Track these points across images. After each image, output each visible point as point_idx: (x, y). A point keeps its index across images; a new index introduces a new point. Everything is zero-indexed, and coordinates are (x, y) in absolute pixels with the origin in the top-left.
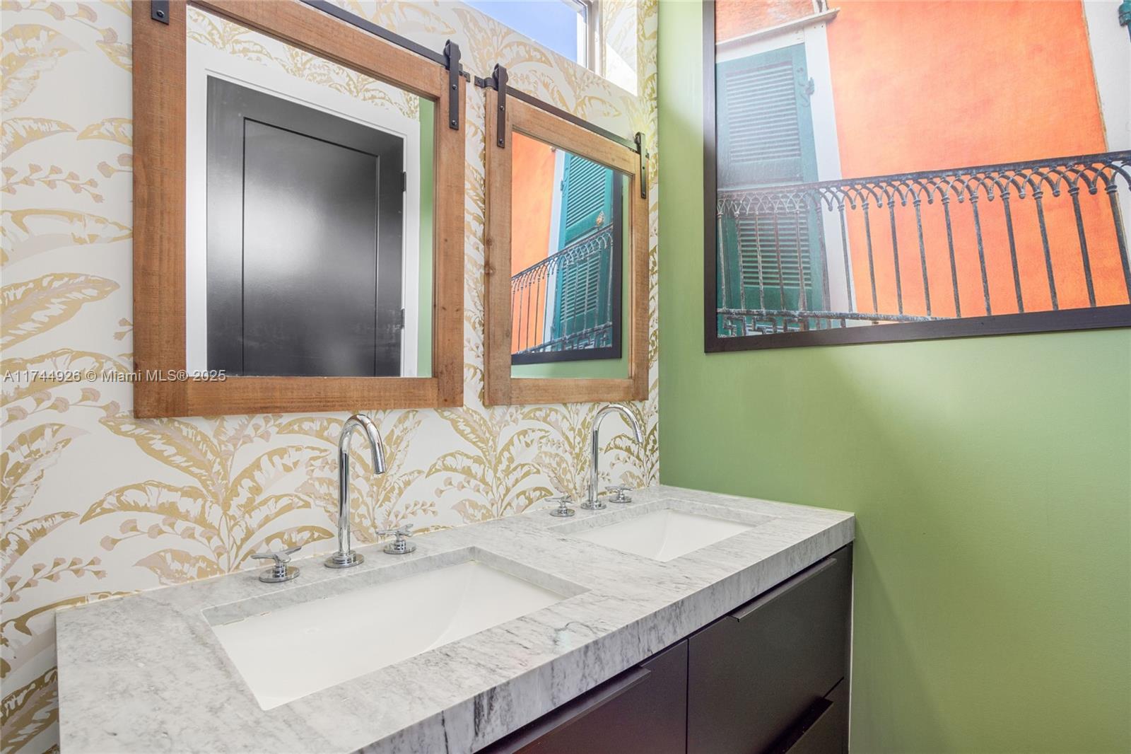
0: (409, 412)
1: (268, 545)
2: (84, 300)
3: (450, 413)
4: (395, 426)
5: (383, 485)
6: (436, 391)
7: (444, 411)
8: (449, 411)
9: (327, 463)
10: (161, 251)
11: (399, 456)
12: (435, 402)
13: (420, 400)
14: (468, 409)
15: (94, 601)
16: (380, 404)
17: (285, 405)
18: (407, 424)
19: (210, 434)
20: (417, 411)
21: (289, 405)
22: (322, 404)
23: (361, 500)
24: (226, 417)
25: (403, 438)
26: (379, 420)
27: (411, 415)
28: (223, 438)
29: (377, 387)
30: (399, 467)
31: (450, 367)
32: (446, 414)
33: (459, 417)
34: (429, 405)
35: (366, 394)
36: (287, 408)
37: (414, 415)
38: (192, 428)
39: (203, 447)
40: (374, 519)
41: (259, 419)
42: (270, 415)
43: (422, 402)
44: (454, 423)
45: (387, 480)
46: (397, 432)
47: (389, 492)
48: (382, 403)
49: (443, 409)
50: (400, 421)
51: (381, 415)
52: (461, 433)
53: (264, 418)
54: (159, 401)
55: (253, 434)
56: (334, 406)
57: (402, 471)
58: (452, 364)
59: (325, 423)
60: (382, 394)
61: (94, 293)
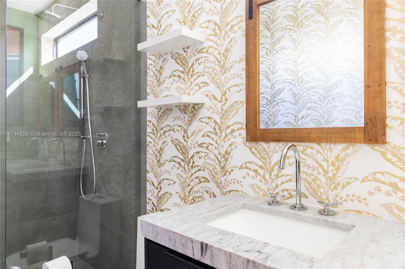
0: (349, 145)
1: (283, 192)
2: (240, 108)
3: (380, 147)
4: (340, 152)
5: (333, 181)
6: (363, 134)
7: (374, 146)
8: (379, 146)
9: (306, 165)
10: (251, 90)
11: (343, 168)
12: (363, 141)
13: (352, 139)
14: (395, 146)
15: (240, 193)
16: (327, 140)
17: (285, 139)
18: (348, 151)
19: (266, 148)
20: (355, 145)
21: (287, 139)
22: (300, 139)
23: (321, 185)
24: (271, 143)
25: (345, 159)
26: (331, 148)
27: (351, 147)
28: (270, 150)
29: (326, 132)
30: (343, 173)
31: (373, 120)
32: (377, 147)
33: (388, 150)
34: (360, 142)
35: (320, 135)
36: (287, 140)
37: (353, 147)
38: (262, 146)
39: (264, 152)
40: (328, 196)
41: (281, 144)
42: (284, 143)
43: (353, 140)
44: (383, 154)
45: (336, 179)
46: (342, 155)
47: (337, 185)
48: (329, 140)
49: (374, 145)
50: (344, 149)
51: (332, 146)
52: (389, 161)
53: (282, 144)
54: (251, 137)
55: (279, 150)
56: (305, 140)
57: (344, 176)
58: (375, 118)
59: (305, 148)
60: (328, 135)
61: (241, 105)
